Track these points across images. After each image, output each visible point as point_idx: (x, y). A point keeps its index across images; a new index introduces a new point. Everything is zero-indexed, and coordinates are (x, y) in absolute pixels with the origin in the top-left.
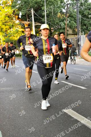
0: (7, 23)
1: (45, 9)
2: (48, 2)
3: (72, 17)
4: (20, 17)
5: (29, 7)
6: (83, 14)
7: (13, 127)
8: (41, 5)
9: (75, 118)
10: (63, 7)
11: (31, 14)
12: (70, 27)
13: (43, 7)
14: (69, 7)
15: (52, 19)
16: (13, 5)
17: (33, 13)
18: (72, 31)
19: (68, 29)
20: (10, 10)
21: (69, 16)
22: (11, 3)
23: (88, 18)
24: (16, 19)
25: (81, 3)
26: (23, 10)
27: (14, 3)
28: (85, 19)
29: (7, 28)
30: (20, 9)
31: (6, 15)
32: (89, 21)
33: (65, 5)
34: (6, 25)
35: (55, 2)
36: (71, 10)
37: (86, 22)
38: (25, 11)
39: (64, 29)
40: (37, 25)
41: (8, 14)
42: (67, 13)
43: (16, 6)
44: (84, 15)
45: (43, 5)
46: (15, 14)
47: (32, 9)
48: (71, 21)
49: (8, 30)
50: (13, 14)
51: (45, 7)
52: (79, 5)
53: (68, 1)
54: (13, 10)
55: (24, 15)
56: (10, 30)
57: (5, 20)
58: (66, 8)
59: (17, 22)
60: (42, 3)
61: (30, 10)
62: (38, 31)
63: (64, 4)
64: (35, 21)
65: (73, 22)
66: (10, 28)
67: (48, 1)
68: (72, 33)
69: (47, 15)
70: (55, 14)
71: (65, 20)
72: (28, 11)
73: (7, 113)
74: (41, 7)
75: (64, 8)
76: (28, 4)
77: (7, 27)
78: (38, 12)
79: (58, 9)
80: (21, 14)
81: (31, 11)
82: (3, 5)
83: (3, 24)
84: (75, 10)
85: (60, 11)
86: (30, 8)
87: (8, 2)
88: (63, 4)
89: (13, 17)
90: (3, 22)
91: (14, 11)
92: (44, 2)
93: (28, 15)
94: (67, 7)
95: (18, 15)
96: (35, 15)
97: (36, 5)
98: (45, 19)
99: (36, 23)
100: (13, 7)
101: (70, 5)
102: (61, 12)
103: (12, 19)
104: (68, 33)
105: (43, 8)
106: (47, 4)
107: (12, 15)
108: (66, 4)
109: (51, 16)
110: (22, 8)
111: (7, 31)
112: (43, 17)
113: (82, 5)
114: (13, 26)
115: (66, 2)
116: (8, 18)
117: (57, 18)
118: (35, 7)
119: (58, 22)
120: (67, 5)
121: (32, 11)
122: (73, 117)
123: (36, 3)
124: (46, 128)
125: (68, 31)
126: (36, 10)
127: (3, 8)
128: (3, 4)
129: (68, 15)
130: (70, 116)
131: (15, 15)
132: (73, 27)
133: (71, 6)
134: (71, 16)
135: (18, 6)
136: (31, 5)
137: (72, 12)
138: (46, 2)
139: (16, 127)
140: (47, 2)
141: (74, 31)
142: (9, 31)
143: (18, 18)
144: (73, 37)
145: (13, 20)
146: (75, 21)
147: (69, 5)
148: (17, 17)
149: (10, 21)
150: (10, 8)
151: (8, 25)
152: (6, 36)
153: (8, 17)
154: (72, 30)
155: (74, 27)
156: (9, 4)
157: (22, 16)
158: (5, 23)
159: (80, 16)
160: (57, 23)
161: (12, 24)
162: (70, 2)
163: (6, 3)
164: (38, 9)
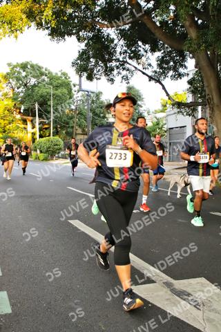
0: (7, 117)
1: (52, 104)
3: (82, 114)
4: (22, 111)
6: (94, 112)
8: (47, 99)
9: (82, 230)
11: (35, 108)
12: (79, 126)
16: (15, 97)
17: (37, 108)
18: (81, 130)
19: (77, 127)
20: (10, 102)
22: (12, 95)
23: (99, 117)
24: (17, 113)
25: (93, 101)
26: (26, 103)
28: (96, 118)
30: (22, 102)
31: (5, 108)
32: (100, 121)
34: (4, 120)
35: (63, 96)
36: (81, 107)
37: (97, 121)
38: (28, 104)
39: (72, 127)
40: (42, 122)
41: (8, 107)
42: (76, 110)
43: (18, 98)
44: (95, 114)
45: (49, 100)
46: (16, 107)
47: (37, 104)
48: (81, 120)
51: (52, 102)
52: (90, 102)
53: (78, 97)
54: (14, 103)
55: (26, 110)
57: (4, 113)
58: (75, 104)
59: (18, 117)
60: (48, 97)
61: (34, 104)
63: (73, 100)
64: (39, 117)
65: (83, 120)
66: (10, 123)
67: (56, 95)
68: (81, 133)
69: (53, 111)
71: (74, 117)
72: (32, 105)
74: (47, 101)
75: (73, 105)
76: (32, 97)
77: (6, 122)
78: (43, 107)
80: (23, 108)
82: (3, 97)
83: (2, 119)
84: (86, 107)
86: (34, 102)
87: (9, 94)
89: (14, 111)
90: (2, 116)
92: (51, 96)
93: (32, 110)
94: (77, 103)
95: (20, 109)
96: (39, 110)
97: (41, 99)
98: (51, 115)
99: (41, 119)
100: (14, 99)
101: (81, 101)
102: (69, 108)
103: (12, 113)
104: (77, 132)
105: (49, 103)
106: (54, 99)
107: (13, 108)
108: (76, 100)
110: (25, 101)
111: (5, 126)
112: (49, 112)
113: (93, 102)
114: (13, 121)
117: (64, 115)
118: (40, 101)
119: (66, 119)
121: (37, 106)
122: (80, 228)
123: (41, 96)
126: (41, 105)
127: (3, 100)
129: (77, 112)
130: (76, 227)
131: (16, 109)
132: (82, 125)
134: (80, 113)
135: (20, 99)
136: (35, 98)
137: (82, 109)
138: (53, 96)
141: (83, 130)
142: (8, 127)
143: (20, 112)
144: (82, 137)
145: (14, 114)
146: (85, 119)
147: (79, 101)
148: (18, 111)
149: (10, 116)
150: (11, 100)
151: (7, 120)
152: (4, 132)
153: (8, 111)
155: (84, 126)
156: (9, 96)
157: (24, 110)
158: (4, 117)
159: (91, 114)
161: (11, 119)
162: (80, 98)
163: (6, 95)
164: (44, 103)
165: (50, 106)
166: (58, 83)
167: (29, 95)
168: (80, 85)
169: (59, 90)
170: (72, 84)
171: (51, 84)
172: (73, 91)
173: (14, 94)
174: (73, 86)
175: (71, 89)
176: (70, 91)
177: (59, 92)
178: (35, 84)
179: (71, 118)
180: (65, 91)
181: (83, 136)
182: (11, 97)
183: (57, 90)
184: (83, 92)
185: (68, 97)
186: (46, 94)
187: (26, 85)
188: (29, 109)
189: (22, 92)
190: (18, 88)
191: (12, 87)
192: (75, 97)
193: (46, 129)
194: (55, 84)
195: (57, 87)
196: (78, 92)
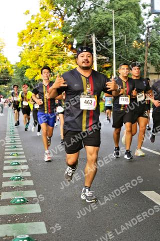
0: (55, 55)
1: (114, 34)
2: (119, 24)
3: (155, 46)
4: (75, 46)
5: (89, 32)
7: (62, 216)
8: (108, 29)
10: (141, 31)
11: (92, 42)
12: (152, 63)
13: (110, 31)
14: (150, 31)
15: (123, 51)
16: (65, 28)
17: (94, 41)
18: (155, 69)
19: (149, 65)
20: (59, 35)
21: (151, 45)
22: (61, 26)
24: (69, 50)
26: (80, 36)
27: (65, 26)
29: (54, 64)
30: (74, 35)
31: (53, 43)
33: (145, 28)
34: (52, 59)
35: (129, 23)
36: (155, 36)
38: (82, 37)
39: (143, 65)
40: (101, 59)
41: (57, 42)
42: (147, 41)
43: (69, 29)
45: (110, 29)
46: (67, 41)
47: (94, 35)
48: (154, 54)
49: (56, 66)
50: (64, 43)
51: (114, 32)
53: (150, 22)
54: (64, 36)
55: (80, 44)
56: (60, 67)
57: (51, 51)
58: (146, 32)
59: (70, 54)
60: (108, 25)
61: (90, 36)
62: (102, 69)
63: (143, 27)
64: (98, 53)
65: (157, 54)
66: (59, 64)
67: (119, 22)
68: (154, 72)
69: (115, 44)
70: (130, 42)
71: (145, 51)
72: (88, 37)
73: (54, 194)
74: (107, 31)
75: (143, 34)
76: (87, 27)
77: (54, 62)
78: (103, 39)
79: (134, 35)
80: (75, 42)
81: (92, 37)
82: (50, 29)
83: (49, 58)
85: (136, 38)
86: (90, 34)
87: (57, 24)
88: (141, 27)
89: (64, 47)
90: (49, 54)
91: (65, 38)
92: (112, 23)
93: (87, 44)
94: (148, 31)
95: (72, 43)
96: (97, 44)
97: (100, 29)
98: (112, 50)
99: (100, 56)
100: (64, 31)
101: (153, 28)
102: (138, 39)
103: (62, 50)
104: (149, 71)
105: (110, 34)
106: (117, 27)
107: (62, 43)
108: (147, 26)
109: (122, 45)
110: (78, 33)
111: (54, 68)
112: (111, 47)
114: (63, 60)
115: (147, 23)
116: (57, 49)
117: (131, 49)
118: (98, 32)
119: (134, 54)
120: (148, 28)
121: (94, 38)
123: (100, 25)
124: (114, 219)
125: (148, 68)
126: (100, 37)
127: (49, 33)
128: (49, 27)
129: (149, 44)
131: (67, 44)
132: (156, 62)
133: (155, 30)
134: (153, 45)
135: (71, 30)
136: (92, 28)
137: (156, 39)
138: (115, 23)
139: (68, 216)
140: (117, 24)
142: (57, 68)
143: (72, 49)
145: (64, 51)
147: (151, 28)
148: (70, 46)
149: (59, 53)
150: (60, 33)
151: (56, 59)
153: (56, 47)
154: (156, 67)
155: (158, 63)
156: (58, 28)
157: (78, 45)
158: (52, 55)
160: (132, 56)
161: (62, 57)
162: (152, 24)
163: (53, 25)
164: (103, 34)
165: (111, 37)
166: (122, 5)
167: (83, 24)
168: (152, 5)
169: (124, 15)
170: (140, 4)
171: (112, 7)
172: (142, 15)
173: (63, 24)
174: (142, 8)
175: (140, 13)
176: (138, 14)
177: (123, 17)
178: (90, 9)
179: (141, 52)
180: (131, 15)
181: (157, 76)
182: (60, 29)
183: (120, 15)
184: (156, 15)
185: (136, 23)
186: (105, 21)
187: (78, 11)
188: (83, 42)
189: (74, 20)
190: (69, 16)
191: (61, 15)
192: (145, 22)
193: (107, 68)
194: (117, 6)
195: (120, 11)
196: (150, 14)
